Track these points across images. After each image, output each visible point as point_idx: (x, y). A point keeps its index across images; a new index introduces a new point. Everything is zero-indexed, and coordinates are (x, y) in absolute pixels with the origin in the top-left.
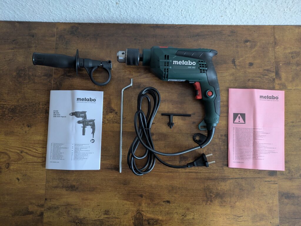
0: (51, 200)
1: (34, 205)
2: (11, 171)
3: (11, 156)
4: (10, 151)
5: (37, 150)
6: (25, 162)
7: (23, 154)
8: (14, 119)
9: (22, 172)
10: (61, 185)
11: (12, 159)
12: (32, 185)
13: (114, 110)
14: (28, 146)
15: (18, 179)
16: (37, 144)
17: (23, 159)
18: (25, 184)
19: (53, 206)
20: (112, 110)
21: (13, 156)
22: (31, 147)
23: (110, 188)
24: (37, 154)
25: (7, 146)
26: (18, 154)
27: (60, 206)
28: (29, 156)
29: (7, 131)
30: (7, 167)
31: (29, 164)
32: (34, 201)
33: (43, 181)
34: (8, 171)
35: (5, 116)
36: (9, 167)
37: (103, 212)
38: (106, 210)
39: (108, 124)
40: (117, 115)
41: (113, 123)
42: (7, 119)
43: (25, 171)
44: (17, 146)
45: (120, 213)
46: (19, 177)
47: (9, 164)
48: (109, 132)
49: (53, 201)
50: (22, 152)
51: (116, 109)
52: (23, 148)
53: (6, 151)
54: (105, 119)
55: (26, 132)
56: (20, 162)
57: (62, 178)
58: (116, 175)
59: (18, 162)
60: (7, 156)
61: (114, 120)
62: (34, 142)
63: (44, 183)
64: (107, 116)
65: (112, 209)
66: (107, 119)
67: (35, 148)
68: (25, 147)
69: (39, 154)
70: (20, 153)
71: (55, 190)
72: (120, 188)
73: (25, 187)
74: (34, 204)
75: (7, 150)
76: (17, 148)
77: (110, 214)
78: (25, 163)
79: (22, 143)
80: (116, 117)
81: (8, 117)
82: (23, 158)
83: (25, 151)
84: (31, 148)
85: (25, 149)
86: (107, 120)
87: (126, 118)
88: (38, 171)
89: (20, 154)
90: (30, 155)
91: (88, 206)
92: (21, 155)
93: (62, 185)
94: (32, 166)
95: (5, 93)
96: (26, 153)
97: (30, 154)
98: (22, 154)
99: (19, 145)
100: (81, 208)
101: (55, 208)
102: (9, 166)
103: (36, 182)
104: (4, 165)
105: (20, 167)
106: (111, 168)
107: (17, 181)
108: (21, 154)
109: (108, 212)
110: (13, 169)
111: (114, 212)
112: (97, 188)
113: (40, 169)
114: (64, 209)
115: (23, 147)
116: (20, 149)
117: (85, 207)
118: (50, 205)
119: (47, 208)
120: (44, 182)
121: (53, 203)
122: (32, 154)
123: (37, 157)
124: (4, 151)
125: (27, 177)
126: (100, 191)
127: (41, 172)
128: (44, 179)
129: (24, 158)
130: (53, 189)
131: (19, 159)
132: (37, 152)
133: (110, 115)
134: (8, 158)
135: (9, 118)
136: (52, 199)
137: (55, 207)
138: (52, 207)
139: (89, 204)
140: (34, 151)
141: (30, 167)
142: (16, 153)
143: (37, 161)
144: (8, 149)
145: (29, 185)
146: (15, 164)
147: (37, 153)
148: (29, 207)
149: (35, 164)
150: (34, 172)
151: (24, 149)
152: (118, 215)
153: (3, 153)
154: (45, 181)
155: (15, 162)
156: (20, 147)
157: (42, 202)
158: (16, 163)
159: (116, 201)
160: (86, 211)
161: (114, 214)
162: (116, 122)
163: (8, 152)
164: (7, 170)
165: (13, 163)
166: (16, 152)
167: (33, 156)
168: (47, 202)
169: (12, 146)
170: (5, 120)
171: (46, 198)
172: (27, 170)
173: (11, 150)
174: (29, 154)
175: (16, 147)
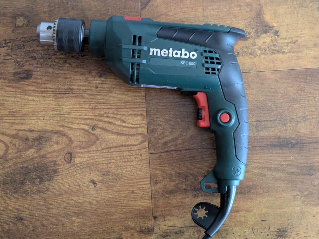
0: (166, 217)
1: (133, 231)
2: (77, 167)
3: (73, 138)
4: (71, 128)
5: (125, 122)
6: (103, 147)
7: (97, 132)
8: (69, 64)
9: (100, 167)
10: (182, 187)
11: (76, 143)
12: (123, 192)
13: (271, 28)
14: (105, 115)
15: (94, 183)
16: (122, 110)
17: (98, 142)
18: (110, 191)
19: (170, 230)
20: (267, 28)
21: (78, 138)
22: (112, 115)
23: (282, 185)
24: (124, 129)
25: (63, 119)
26: (87, 133)
27: (185, 229)
28: (110, 134)
29: (59, 88)
30: (68, 161)
31: (112, 150)
32: (131, 224)
33: (145, 181)
34: (72, 168)
35: (49, 58)
36: (71, 160)
37: (274, 233)
38: (279, 229)
39: (263, 56)
40: (278, 36)
41: (273, 53)
42: (54, 64)
43: (105, 166)
44: (82, 117)
45: (309, 233)
46: (96, 179)
47: (71, 155)
48: (266, 72)
49: (169, 220)
50: (93, 128)
51: (275, 25)
52: (95, 120)
53: (61, 129)
54: (255, 47)
55: (97, 87)
56: (93, 148)
57: (182, 173)
58: (292, 158)
59: (90, 149)
60: (64, 139)
61: (273, 48)
62: (117, 107)
63: (146, 186)
64: (259, 41)
65: (292, 226)
66: (258, 47)
67: (119, 117)
68: (100, 118)
69: (130, 129)
70: (90, 130)
71: (170, 198)
72: (302, 182)
73: (110, 196)
74: (132, 229)
75: (62, 126)
76: (83, 122)
77: (290, 235)
78: (103, 149)
79: (93, 110)
80: (276, 40)
81: (57, 61)
82: (98, 139)
83: (101, 124)
84: (112, 118)
85: (100, 121)
86: (260, 49)
87: (297, 40)
88: (132, 163)
89: (90, 133)
90: (112, 133)
91: (241, 223)
92: (94, 134)
93: (184, 187)
94: (118, 153)
95: (44, 12)
96: (104, 129)
97: (111, 130)
98: (95, 132)
99: (86, 115)
100: (228, 228)
101: (176, 233)
102: (71, 157)
103: (130, 186)
104: (60, 157)
105: (95, 159)
106: (279, 144)
107: (92, 186)
108: (93, 132)
109: (284, 231)
110: (80, 163)
111: (297, 230)
112: (255, 185)
113: (135, 158)
114: (194, 233)
115: (94, 117)
116: (90, 122)
117: (236, 226)
118: (166, 227)
119: (160, 235)
120: (147, 184)
121: (170, 223)
122: (115, 131)
123: (126, 135)
124: (57, 129)
125: (110, 177)
126: (264, 191)
127: (139, 163)
128: (145, 178)
129: (100, 140)
130: (167, 196)
131: (91, 143)
132: (124, 124)
133: (264, 38)
134: (68, 142)
135: (58, 63)
136: (167, 215)
137: (175, 231)
138: (168, 231)
139: (243, 219)
140: (119, 123)
141: (114, 156)
142: (82, 131)
143: (128, 143)
144: (65, 124)
145: (116, 192)
146: (83, 153)
147: (124, 127)
148: (123, 236)
149: (123, 149)
150: (124, 166)
151: (97, 122)
152: (305, 237)
153: (56, 133)
154: (148, 182)
155: (83, 148)
156: (88, 119)
157: (148, 224)
158: (85, 150)
159: (299, 208)
160: (239, 234)
161: (297, 234)
162: (278, 51)
163: (66, 131)
164: (69, 165)
165: (80, 151)
166: (81, 129)
167: (118, 134)
168: (158, 222)
169: (72, 118)
170: (50, 66)
171: (155, 215)
172: (110, 163)
173: (70, 125)
174: (108, 131)
175: (81, 119)
